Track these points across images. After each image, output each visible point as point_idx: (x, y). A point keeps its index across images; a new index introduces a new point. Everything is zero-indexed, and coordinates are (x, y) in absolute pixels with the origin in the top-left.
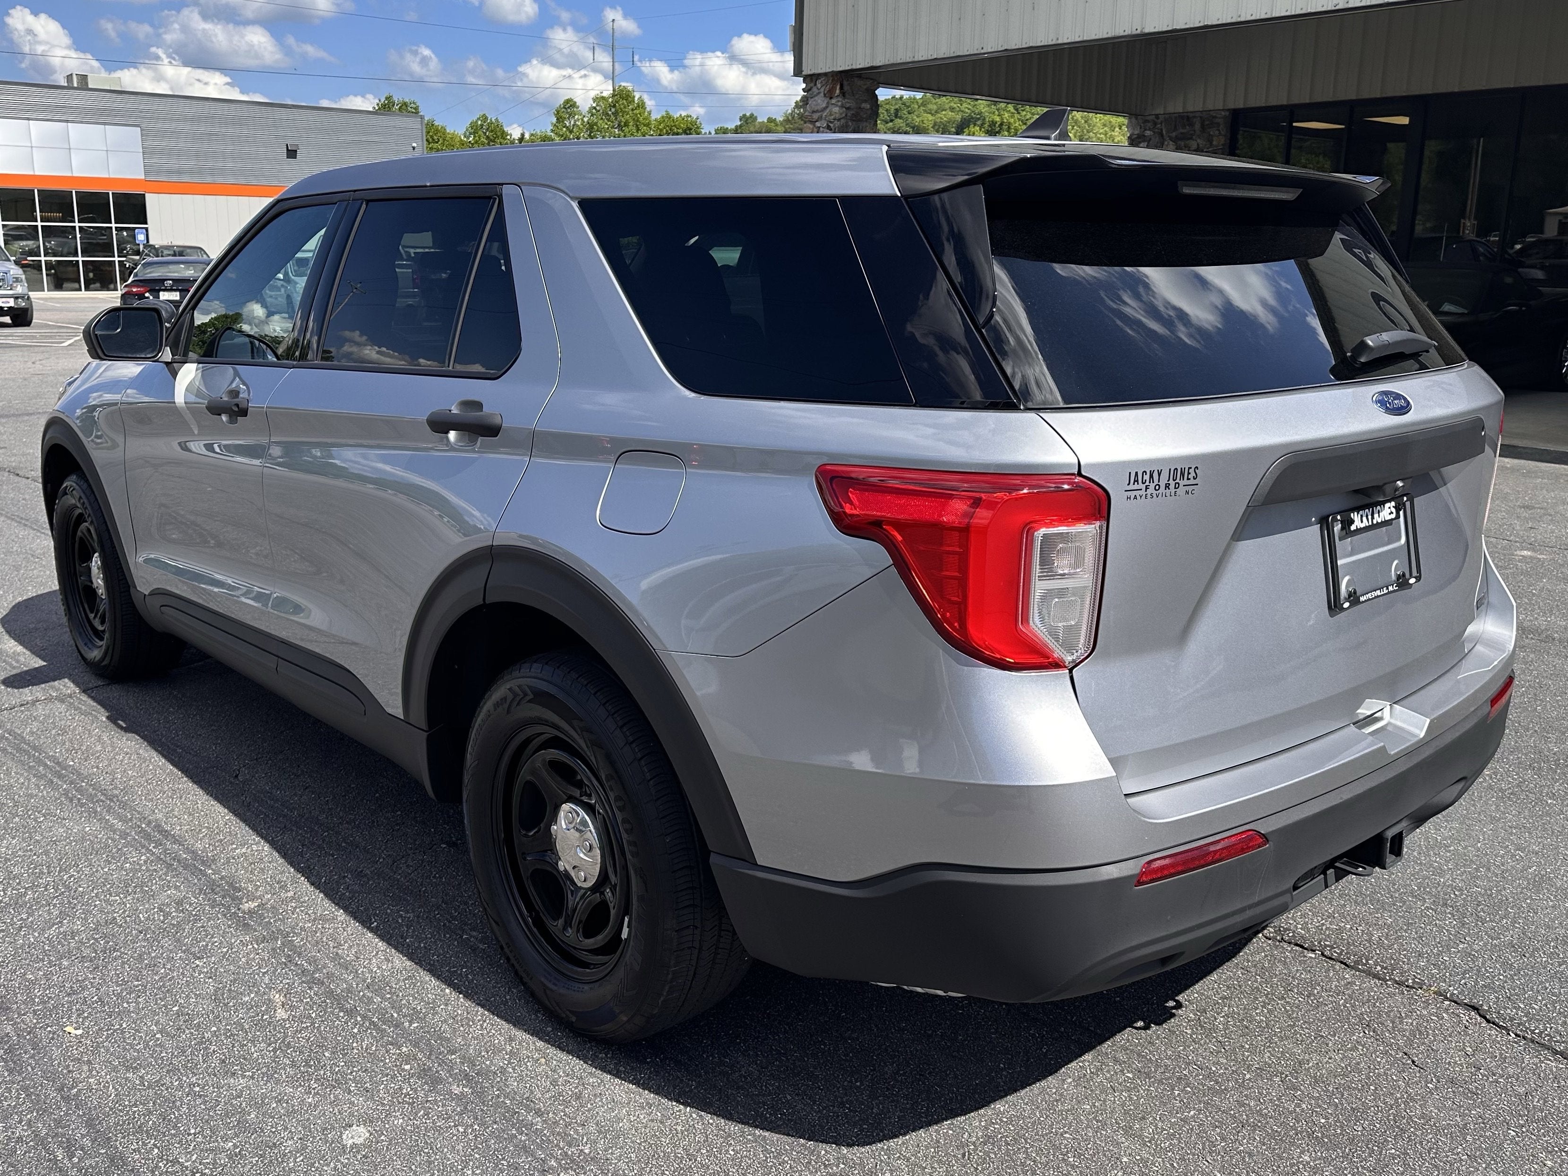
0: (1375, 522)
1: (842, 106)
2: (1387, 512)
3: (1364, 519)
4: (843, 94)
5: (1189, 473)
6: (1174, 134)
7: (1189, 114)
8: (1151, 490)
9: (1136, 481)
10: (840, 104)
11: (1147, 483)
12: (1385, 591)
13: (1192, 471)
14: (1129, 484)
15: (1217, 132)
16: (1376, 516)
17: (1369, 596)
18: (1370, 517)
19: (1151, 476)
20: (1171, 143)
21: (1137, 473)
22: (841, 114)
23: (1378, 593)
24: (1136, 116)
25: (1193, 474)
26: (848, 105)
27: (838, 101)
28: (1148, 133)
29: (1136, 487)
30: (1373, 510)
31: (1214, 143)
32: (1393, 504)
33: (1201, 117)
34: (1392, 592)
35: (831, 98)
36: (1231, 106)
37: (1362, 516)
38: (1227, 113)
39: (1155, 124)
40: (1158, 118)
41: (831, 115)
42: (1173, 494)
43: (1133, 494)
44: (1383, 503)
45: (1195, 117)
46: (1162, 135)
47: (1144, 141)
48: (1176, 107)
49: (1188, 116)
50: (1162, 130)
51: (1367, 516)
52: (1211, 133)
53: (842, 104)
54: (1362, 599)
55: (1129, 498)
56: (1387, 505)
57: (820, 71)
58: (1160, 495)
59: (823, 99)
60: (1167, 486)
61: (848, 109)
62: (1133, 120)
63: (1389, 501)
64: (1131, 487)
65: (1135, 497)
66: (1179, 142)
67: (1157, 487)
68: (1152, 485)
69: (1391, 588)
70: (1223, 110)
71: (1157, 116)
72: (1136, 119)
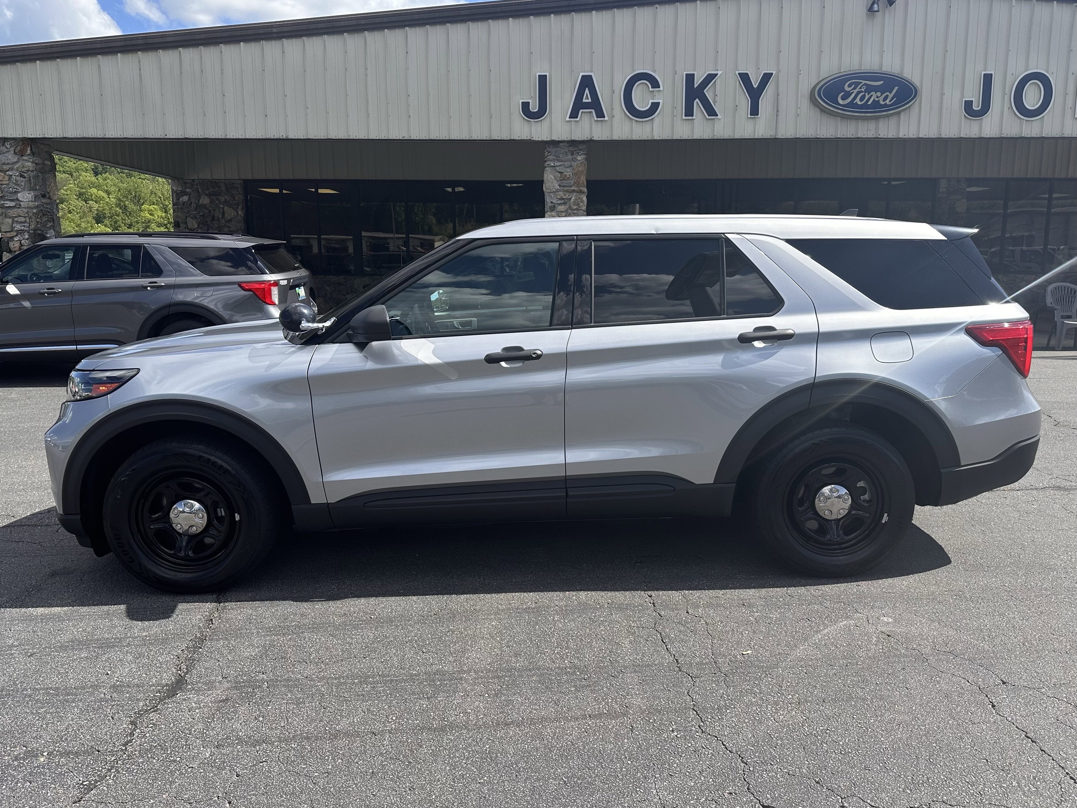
1: (33, 162)
4: (33, 153)
6: (207, 192)
7: (216, 181)
10: (31, 160)
15: (237, 192)
20: (206, 197)
22: (34, 167)
24: (178, 179)
26: (37, 162)
27: (30, 158)
28: (188, 190)
31: (236, 198)
33: (224, 183)
35: (22, 156)
36: (244, 177)
38: (242, 182)
39: (193, 185)
40: (194, 182)
41: (23, 167)
45: (220, 182)
46: (199, 192)
47: (186, 195)
48: (206, 175)
49: (215, 182)
50: (198, 189)
52: (233, 193)
53: (33, 160)
57: (9, 136)
59: (14, 156)
61: (36, 164)
62: (176, 181)
66: (212, 197)
70: (239, 179)
71: (193, 180)
72: (178, 181)
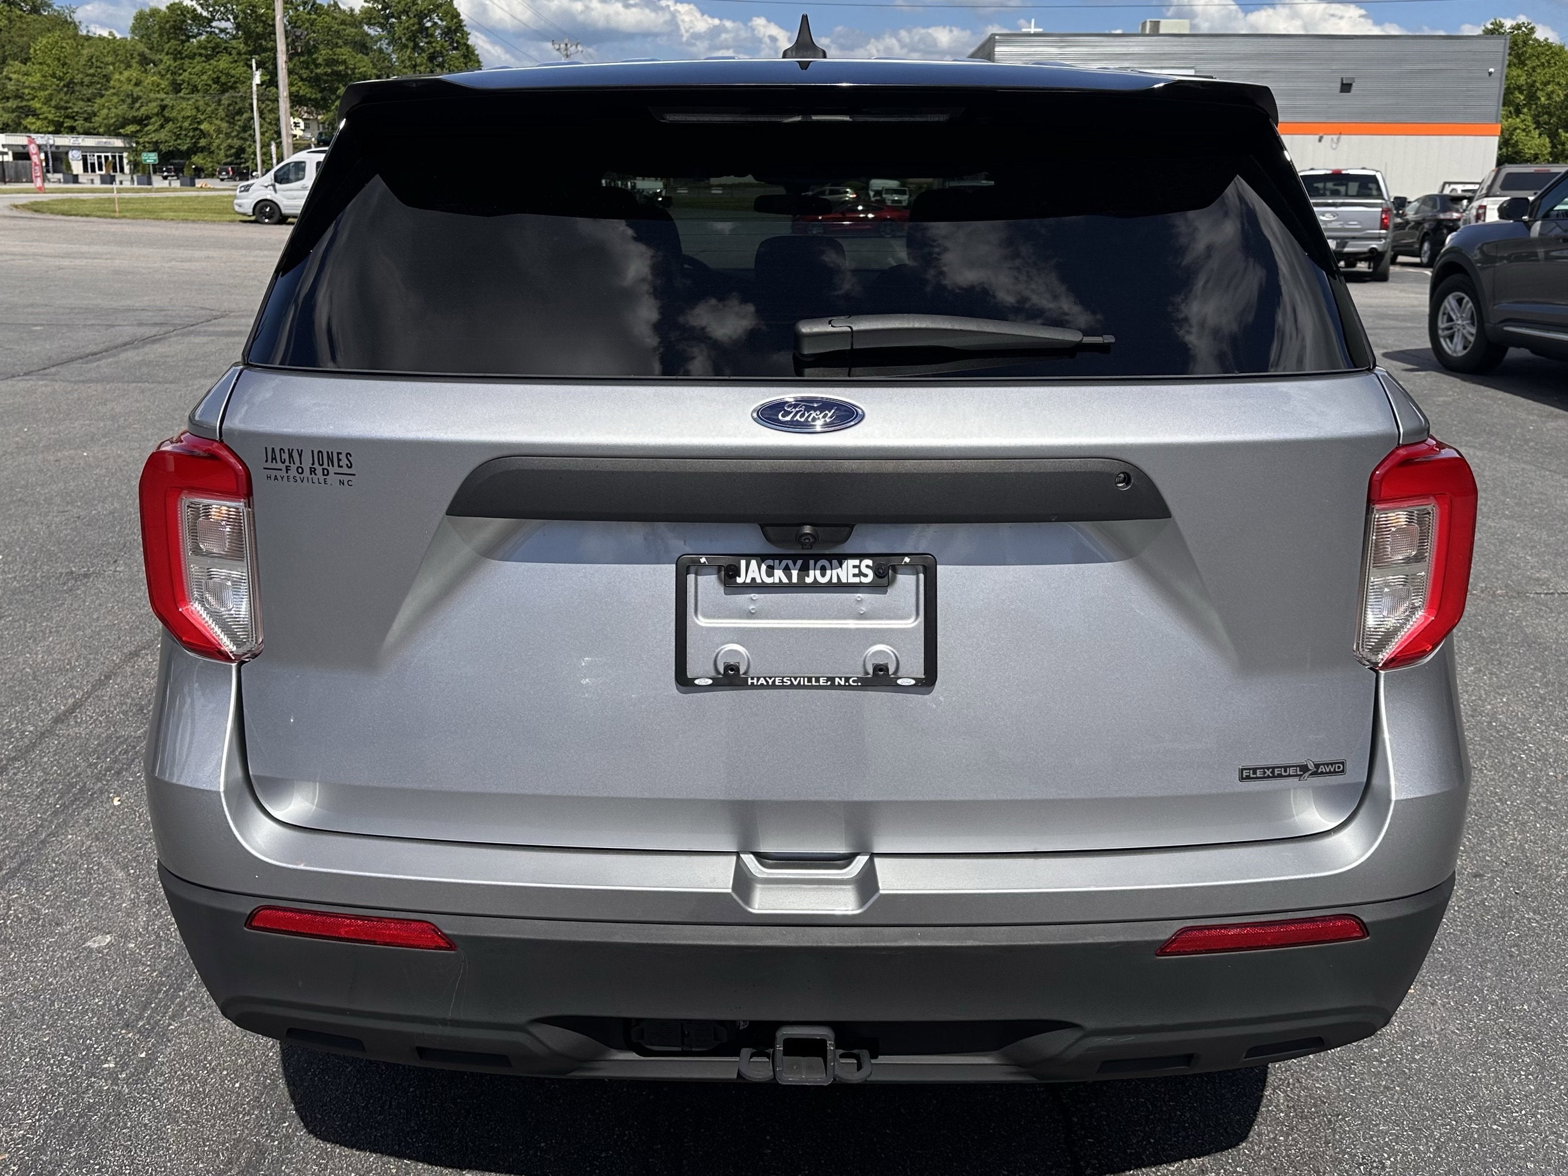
5: (339, 460)
8: (293, 472)
9: (274, 458)
11: (287, 463)
12: (823, 684)
13: (342, 457)
14: (267, 461)
17: (775, 681)
19: (291, 456)
21: (273, 449)
23: (802, 681)
25: (344, 462)
29: (274, 465)
42: (322, 481)
43: (273, 473)
54: (751, 681)
55: (269, 477)
58: (305, 480)
60: (313, 471)
64: (269, 465)
65: (276, 478)
67: (299, 469)
68: (293, 467)
69: (839, 681)
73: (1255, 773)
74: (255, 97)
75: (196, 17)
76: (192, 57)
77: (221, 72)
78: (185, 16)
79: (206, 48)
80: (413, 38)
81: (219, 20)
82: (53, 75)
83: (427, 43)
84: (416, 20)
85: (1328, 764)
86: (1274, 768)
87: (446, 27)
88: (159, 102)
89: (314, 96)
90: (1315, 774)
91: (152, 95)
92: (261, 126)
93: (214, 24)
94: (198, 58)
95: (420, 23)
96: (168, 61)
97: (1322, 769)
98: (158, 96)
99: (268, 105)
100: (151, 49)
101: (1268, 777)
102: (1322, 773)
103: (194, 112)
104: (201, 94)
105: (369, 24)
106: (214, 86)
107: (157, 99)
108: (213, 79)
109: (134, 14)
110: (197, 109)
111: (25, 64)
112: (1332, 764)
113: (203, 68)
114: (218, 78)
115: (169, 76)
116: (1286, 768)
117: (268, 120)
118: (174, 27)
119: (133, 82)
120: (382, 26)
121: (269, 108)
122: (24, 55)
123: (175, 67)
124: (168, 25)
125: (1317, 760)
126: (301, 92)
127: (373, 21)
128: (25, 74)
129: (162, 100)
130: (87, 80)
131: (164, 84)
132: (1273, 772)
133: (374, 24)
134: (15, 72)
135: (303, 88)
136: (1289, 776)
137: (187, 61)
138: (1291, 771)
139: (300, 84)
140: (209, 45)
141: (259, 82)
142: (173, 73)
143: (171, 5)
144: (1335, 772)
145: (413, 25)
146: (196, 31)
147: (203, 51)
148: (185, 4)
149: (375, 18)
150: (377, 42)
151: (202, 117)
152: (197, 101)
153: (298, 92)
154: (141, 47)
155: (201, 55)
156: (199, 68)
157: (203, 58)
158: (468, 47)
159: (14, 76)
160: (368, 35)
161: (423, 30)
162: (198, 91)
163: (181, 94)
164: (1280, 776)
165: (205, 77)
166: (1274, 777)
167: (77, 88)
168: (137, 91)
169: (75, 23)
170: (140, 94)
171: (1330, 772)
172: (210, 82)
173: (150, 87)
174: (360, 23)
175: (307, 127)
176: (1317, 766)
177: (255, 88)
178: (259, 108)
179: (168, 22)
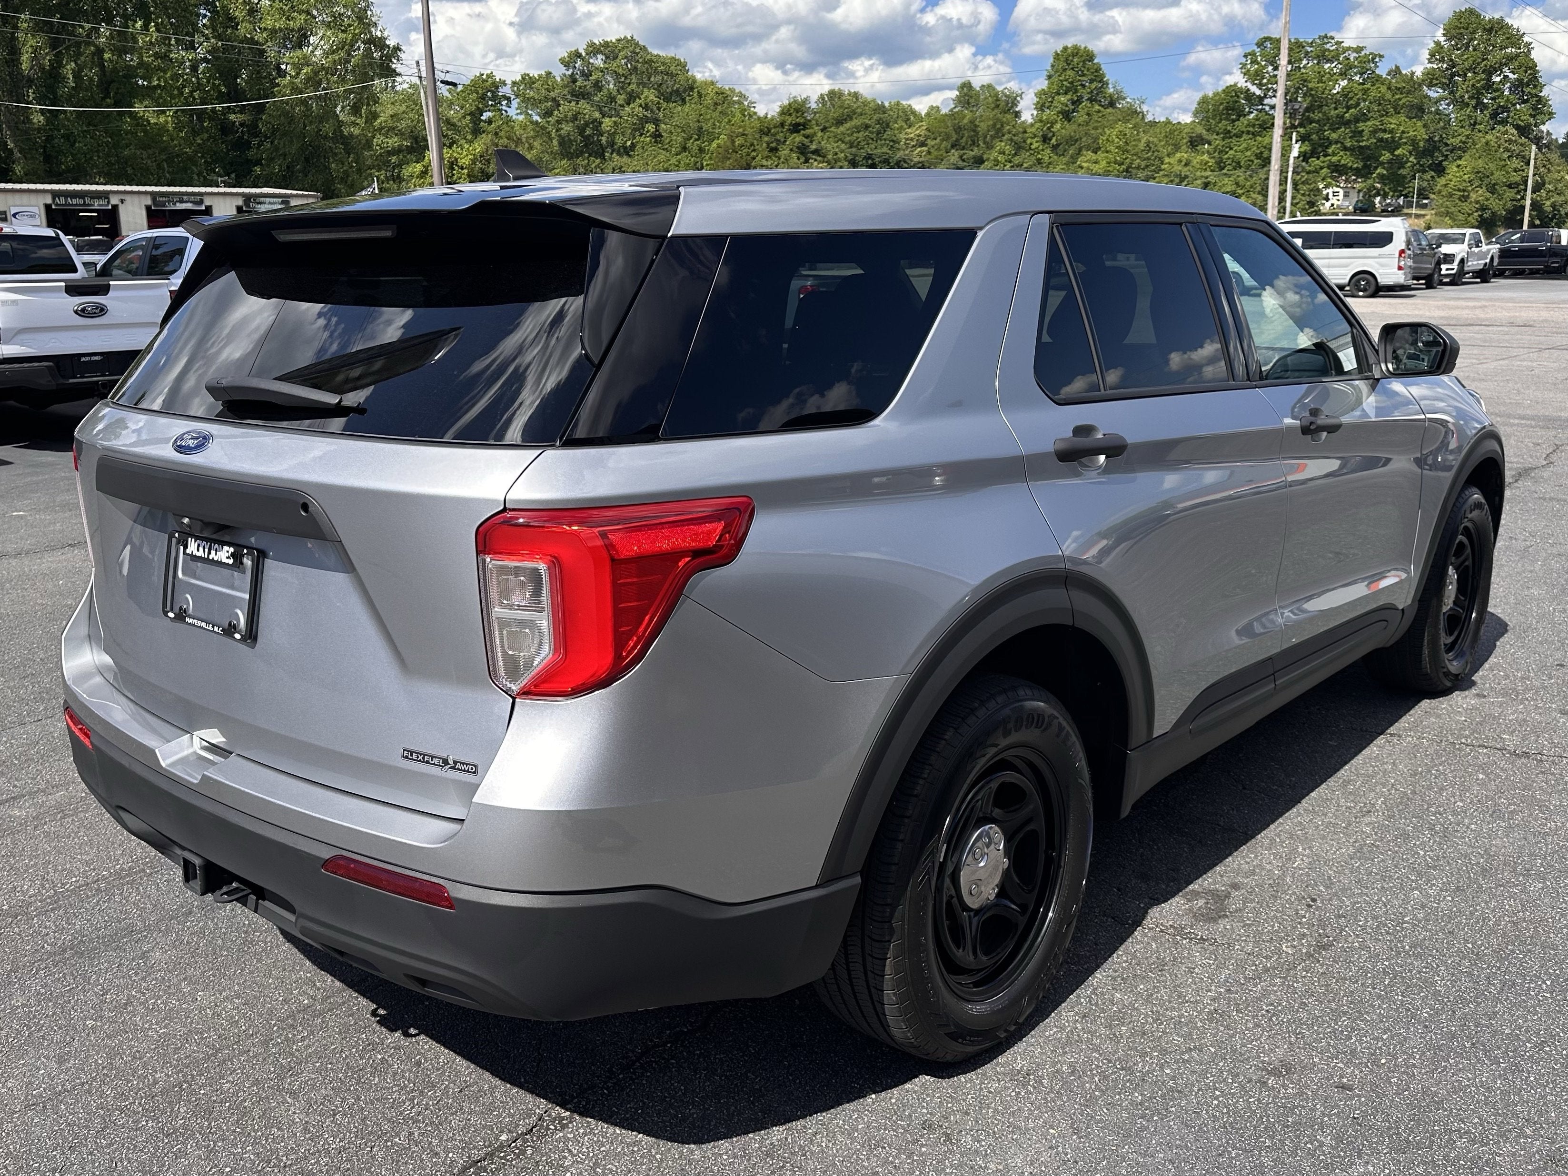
0: (211, 557)
2: (224, 554)
3: (201, 549)
12: (210, 628)
16: (213, 552)
17: (195, 622)
18: (207, 550)
23: (204, 624)
30: (210, 546)
32: (232, 550)
34: (216, 632)
37: (199, 545)
44: (223, 543)
51: (204, 548)
54: (187, 619)
56: (226, 548)
63: (229, 544)
69: (216, 629)
73: (411, 755)
74: (1291, 169)
75: (1249, 96)
76: (1238, 136)
77: (1265, 147)
78: (1238, 97)
79: (1254, 126)
80: (1477, 96)
81: (1271, 97)
82: (1116, 162)
83: (1491, 99)
84: (1483, 76)
85: (464, 764)
86: (425, 755)
87: (1517, 80)
88: (1204, 180)
89: (1355, 166)
90: (453, 768)
91: (1198, 174)
92: (1293, 198)
93: (1266, 101)
94: (1245, 136)
95: (1489, 79)
96: (1218, 141)
97: (458, 766)
98: (1203, 174)
99: (1303, 176)
100: (1208, 131)
101: (420, 761)
102: (458, 769)
103: (1234, 187)
104: (1243, 169)
105: (1430, 86)
106: (1256, 161)
107: (1202, 177)
108: (1256, 155)
109: (1198, 99)
110: (1237, 184)
111: (1096, 153)
112: (467, 764)
113: (1248, 144)
114: (1261, 153)
115: (1216, 154)
116: (433, 757)
117: (1302, 192)
118: (1227, 109)
119: (1183, 163)
120: (1444, 87)
121: (1303, 179)
122: (1095, 145)
123: (1223, 146)
124: (1221, 107)
125: (457, 758)
126: (1343, 162)
127: (1435, 82)
128: (1095, 163)
129: (1207, 178)
130: (1143, 164)
131: (1212, 162)
132: (423, 758)
133: (1435, 85)
134: (1086, 161)
135: (1345, 157)
136: (434, 764)
137: (1234, 140)
138: (436, 761)
139: (1342, 153)
140: (1257, 123)
141: (1297, 155)
142: (1221, 152)
143: (1227, 87)
144: (468, 771)
145: (1479, 81)
146: (1247, 110)
147: (1251, 129)
148: (1239, 85)
149: (1437, 79)
150: (1436, 103)
151: (1241, 192)
152: (1238, 176)
153: (1339, 161)
154: (1200, 130)
155: (1248, 133)
156: (1244, 145)
157: (1251, 136)
158: (1540, 100)
159: (1085, 165)
160: (1427, 96)
161: (1489, 86)
162: (1240, 167)
163: (1225, 171)
164: (428, 762)
165: (1249, 153)
166: (423, 762)
167: (1134, 171)
168: (1185, 171)
169: (1143, 113)
170: (1188, 173)
171: (464, 770)
172: (1252, 158)
173: (1198, 166)
174: (1420, 85)
175: (1346, 195)
176: (455, 763)
177: (1291, 161)
178: (1293, 180)
179: (1222, 104)
